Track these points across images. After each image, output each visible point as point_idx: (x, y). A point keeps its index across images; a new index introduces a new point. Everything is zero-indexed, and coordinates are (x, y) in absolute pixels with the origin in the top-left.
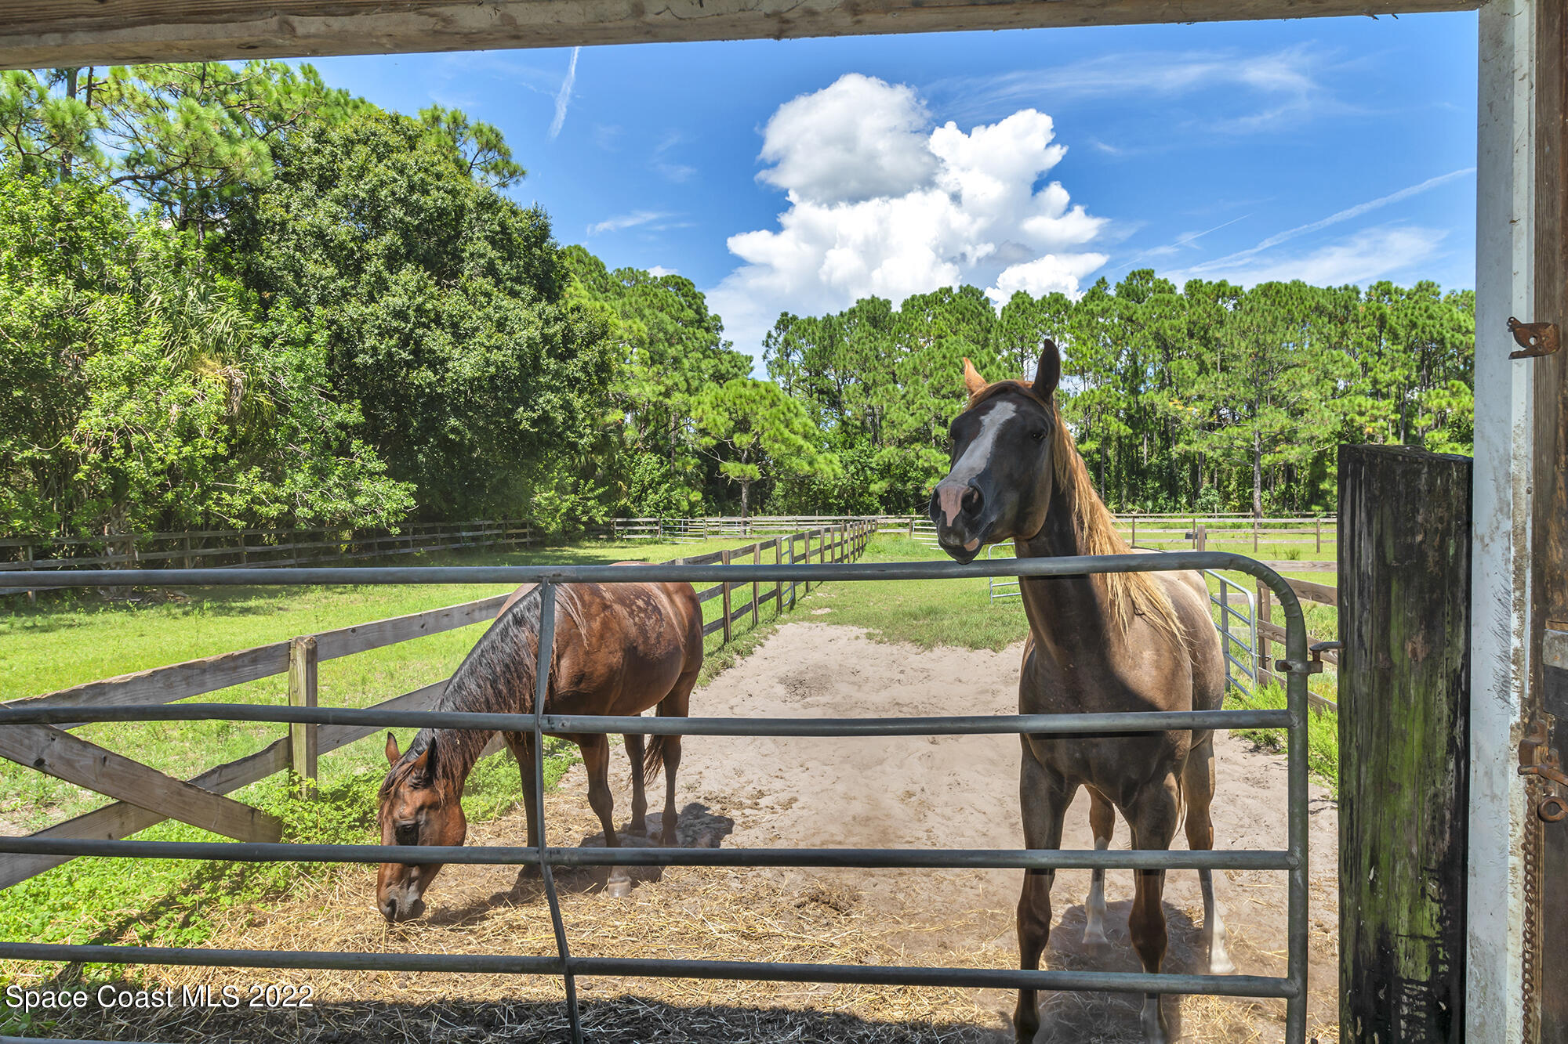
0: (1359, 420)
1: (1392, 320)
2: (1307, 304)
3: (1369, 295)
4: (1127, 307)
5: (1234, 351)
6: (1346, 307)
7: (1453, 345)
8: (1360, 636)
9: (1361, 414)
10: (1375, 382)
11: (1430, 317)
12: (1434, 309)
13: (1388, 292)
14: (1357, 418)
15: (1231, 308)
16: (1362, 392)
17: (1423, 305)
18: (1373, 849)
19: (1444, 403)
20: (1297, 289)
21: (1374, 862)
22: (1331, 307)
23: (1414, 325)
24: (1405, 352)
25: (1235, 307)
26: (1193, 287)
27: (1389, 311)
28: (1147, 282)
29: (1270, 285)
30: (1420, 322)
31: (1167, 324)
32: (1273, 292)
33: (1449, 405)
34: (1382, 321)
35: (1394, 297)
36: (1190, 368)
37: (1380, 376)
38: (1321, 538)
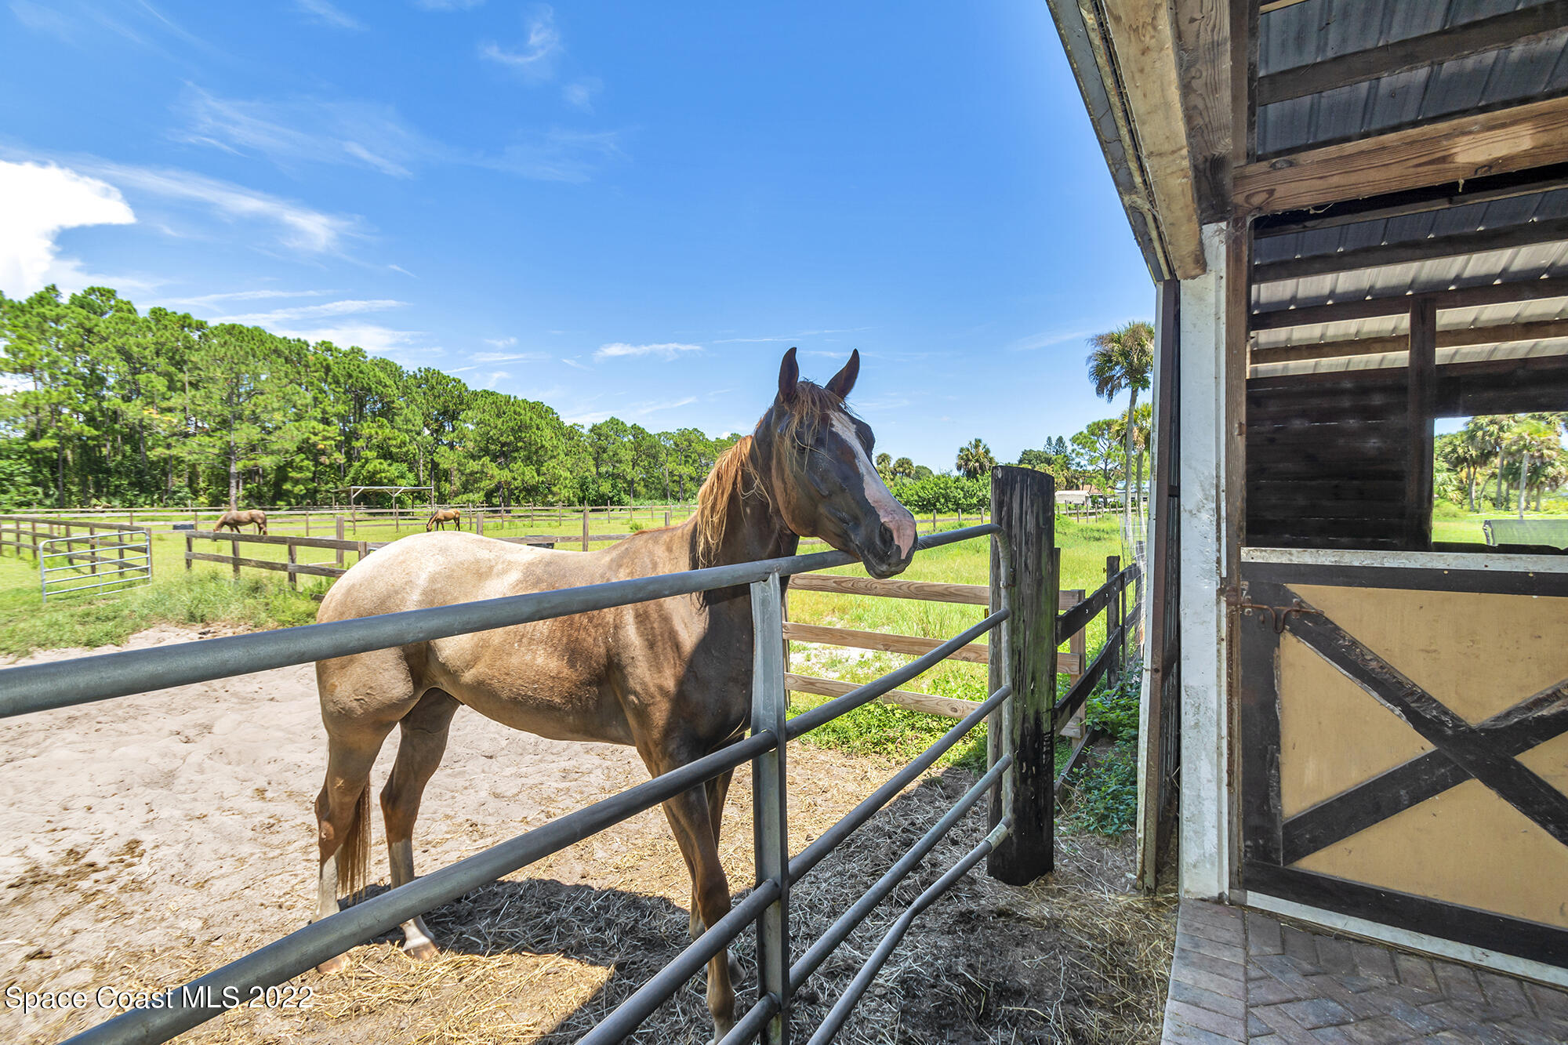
0: (313, 439)
1: (335, 369)
2: (268, 346)
3: (315, 348)
4: (88, 319)
5: (211, 375)
6: (299, 354)
7: (377, 394)
8: (1026, 565)
9: (316, 434)
10: (324, 412)
11: (361, 372)
12: (363, 367)
13: (330, 350)
14: (312, 436)
15: (196, 337)
16: (315, 418)
17: (356, 363)
18: (1033, 673)
19: (373, 432)
20: (256, 336)
21: (1033, 679)
22: (287, 352)
23: (350, 376)
24: (344, 393)
25: (200, 337)
26: (158, 314)
27: (332, 363)
28: (108, 300)
29: (233, 327)
30: (355, 374)
31: (132, 340)
32: (236, 332)
33: (377, 433)
34: (328, 369)
35: (335, 354)
36: (160, 384)
37: (329, 409)
38: (311, 525)
